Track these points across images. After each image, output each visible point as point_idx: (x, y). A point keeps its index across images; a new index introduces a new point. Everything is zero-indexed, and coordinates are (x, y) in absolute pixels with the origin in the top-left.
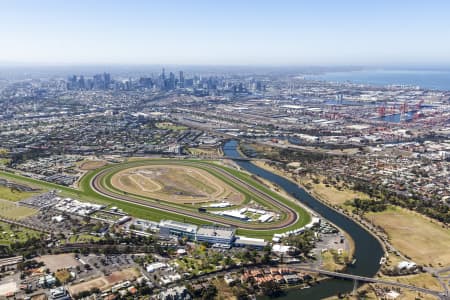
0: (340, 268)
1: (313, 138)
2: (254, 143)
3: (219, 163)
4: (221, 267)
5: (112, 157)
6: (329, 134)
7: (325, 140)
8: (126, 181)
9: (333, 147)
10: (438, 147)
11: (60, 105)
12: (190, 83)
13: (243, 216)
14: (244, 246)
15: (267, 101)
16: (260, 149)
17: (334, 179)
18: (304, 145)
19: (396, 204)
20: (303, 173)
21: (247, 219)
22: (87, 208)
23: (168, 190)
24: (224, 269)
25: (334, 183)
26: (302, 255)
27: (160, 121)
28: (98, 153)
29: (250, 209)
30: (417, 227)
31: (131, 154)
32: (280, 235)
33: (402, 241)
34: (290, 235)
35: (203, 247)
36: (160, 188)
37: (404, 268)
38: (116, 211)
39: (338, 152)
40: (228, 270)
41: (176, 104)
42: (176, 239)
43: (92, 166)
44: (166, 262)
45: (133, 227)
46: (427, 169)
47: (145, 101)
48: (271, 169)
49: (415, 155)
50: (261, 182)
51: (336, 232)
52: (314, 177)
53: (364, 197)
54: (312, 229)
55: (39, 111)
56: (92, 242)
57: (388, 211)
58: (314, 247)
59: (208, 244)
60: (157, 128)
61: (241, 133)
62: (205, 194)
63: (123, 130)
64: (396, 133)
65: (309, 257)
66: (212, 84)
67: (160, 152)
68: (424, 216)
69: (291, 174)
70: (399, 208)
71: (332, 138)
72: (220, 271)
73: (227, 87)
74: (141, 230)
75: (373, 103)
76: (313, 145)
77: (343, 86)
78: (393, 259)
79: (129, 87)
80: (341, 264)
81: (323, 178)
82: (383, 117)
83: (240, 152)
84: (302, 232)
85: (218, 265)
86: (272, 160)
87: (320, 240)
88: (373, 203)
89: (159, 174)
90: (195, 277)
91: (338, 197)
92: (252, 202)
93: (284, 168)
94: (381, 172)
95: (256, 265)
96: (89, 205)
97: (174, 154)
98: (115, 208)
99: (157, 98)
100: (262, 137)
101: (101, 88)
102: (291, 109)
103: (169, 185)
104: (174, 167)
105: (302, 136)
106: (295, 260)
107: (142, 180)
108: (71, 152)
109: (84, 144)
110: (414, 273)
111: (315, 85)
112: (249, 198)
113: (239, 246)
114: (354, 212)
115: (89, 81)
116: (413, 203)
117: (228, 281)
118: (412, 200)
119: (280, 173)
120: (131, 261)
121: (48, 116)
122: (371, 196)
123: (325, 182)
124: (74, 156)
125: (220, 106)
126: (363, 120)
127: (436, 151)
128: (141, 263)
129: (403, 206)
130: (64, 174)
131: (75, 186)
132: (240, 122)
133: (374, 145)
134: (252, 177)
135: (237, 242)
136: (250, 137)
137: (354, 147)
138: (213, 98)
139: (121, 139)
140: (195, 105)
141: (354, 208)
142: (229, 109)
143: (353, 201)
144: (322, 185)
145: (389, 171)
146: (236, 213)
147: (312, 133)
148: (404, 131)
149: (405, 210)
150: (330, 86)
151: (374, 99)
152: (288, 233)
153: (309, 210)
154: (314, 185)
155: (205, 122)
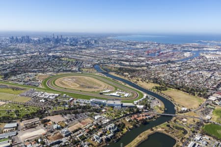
1: (128, 63)
2: (106, 66)
5: (50, 73)
7: (132, 64)
8: (62, 83)
9: (137, 66)
12: (65, 40)
13: (118, 95)
14: (126, 107)
15: (102, 48)
16: (110, 68)
17: (144, 79)
18: (125, 66)
20: (131, 77)
21: (120, 96)
22: (53, 96)
25: (145, 81)
28: (43, 72)
31: (58, 72)
32: (136, 101)
35: (111, 108)
36: (78, 86)
40: (125, 116)
42: (98, 106)
44: (100, 115)
47: (50, 48)
49: (168, 69)
50: (117, 81)
51: (155, 99)
53: (158, 85)
54: (146, 98)
55: (2, 53)
57: (168, 90)
58: (150, 105)
59: (113, 107)
62: (98, 87)
64: (156, 60)
67: (70, 71)
70: (171, 89)
71: (135, 63)
73: (82, 42)
74: (81, 103)
75: (142, 49)
79: (39, 42)
81: (140, 79)
82: (148, 55)
83: (102, 69)
89: (74, 80)
90: (115, 120)
91: (150, 86)
92: (118, 89)
93: (123, 75)
95: (134, 113)
96: (53, 94)
98: (65, 95)
101: (26, 42)
102: (113, 51)
103: (82, 84)
105: (123, 62)
106: (147, 110)
107: (69, 83)
108: (30, 72)
115: (20, 39)
117: (128, 120)
119: (123, 77)
120: (86, 116)
122: (160, 85)
123: (141, 80)
124: (32, 74)
125: (84, 50)
129: (173, 88)
130: (33, 81)
131: (40, 86)
132: (96, 57)
134: (113, 79)
135: (123, 105)
140: (72, 50)
141: (156, 90)
143: (155, 87)
144: (140, 81)
146: (114, 94)
147: (126, 61)
148: (159, 60)
155: (81, 57)
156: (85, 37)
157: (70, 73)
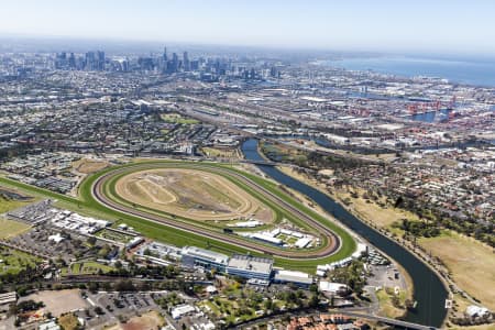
0: (401, 313)
1: (342, 140)
2: (277, 143)
3: (240, 169)
4: (262, 312)
5: (114, 157)
6: (359, 135)
7: (355, 142)
8: (133, 189)
9: (366, 151)
10: (483, 155)
11: (48, 87)
12: (195, 65)
13: (277, 241)
14: (285, 283)
15: (284, 91)
16: (285, 151)
17: (375, 193)
18: (333, 148)
19: (450, 228)
20: (338, 184)
21: (282, 244)
22: (91, 225)
23: (184, 202)
24: (265, 316)
25: (376, 199)
26: (354, 295)
27: (166, 112)
28: (98, 151)
29: (283, 231)
30: (479, 258)
31: (137, 153)
32: (327, 267)
33: (466, 277)
34: (336, 267)
35: (237, 284)
36: (174, 199)
37: (476, 315)
38: (125, 229)
39: (372, 158)
40: (270, 317)
41: (180, 91)
42: (202, 270)
43: (91, 168)
44: (195, 304)
45: (148, 253)
46: (477, 183)
47: (146, 87)
48: (300, 178)
49: (461, 165)
50: (292, 195)
51: (388, 263)
52: (351, 190)
53: (413, 218)
54: (360, 259)
55: (24, 94)
56: (101, 273)
57: (442, 237)
58: (366, 284)
59: (242, 279)
60: (163, 121)
61: (261, 131)
62: (229, 208)
63: (123, 122)
64: (433, 135)
65: (363, 298)
66: (220, 67)
67: (170, 152)
68: (484, 244)
69: (324, 185)
70: (454, 233)
71: (364, 140)
72: (261, 318)
73: (236, 73)
74: (158, 256)
75: (401, 97)
76: (343, 148)
77: (366, 76)
78: (460, 301)
79: (126, 68)
80: (401, 308)
81: (362, 192)
83: (262, 154)
84: (349, 263)
85: (258, 308)
86: (301, 166)
87: (371, 275)
88: (424, 226)
89: (171, 180)
90: (232, 326)
91: (383, 217)
92: (285, 220)
93: (315, 176)
94: (427, 186)
95: (302, 310)
96: (92, 220)
97: (187, 155)
98: (123, 225)
99: (159, 83)
100: (284, 136)
102: (312, 102)
103: (185, 195)
104: (188, 172)
105: (329, 136)
106: (347, 302)
107: (152, 188)
108: (66, 149)
109: (81, 139)
110: (488, 323)
111: (334, 73)
112: (280, 216)
113: (279, 282)
114: (404, 237)
115: (80, 59)
116: (470, 228)
118: (468, 224)
119: (312, 183)
120: (151, 302)
121: (35, 101)
122: (421, 217)
123: (365, 197)
124: (69, 154)
125: (232, 95)
126: (394, 118)
127: (483, 161)
128: (165, 305)
129: (459, 232)
130: (59, 177)
131: (73, 194)
132: (258, 116)
133: (412, 151)
134: (280, 187)
135: (277, 277)
136: (270, 135)
137: (390, 152)
138: (223, 85)
139: (122, 134)
140: (203, 92)
141: (404, 232)
142: (242, 99)
143: (401, 223)
144: (361, 199)
145: (435, 185)
146: (267, 236)
147: (340, 132)
148: (441, 134)
149: (461, 235)
150: (351, 76)
151: (402, 93)
152: (333, 264)
153: (352, 234)
154: (352, 200)
155: (217, 115)
156: (250, 58)
157: (167, 158)
